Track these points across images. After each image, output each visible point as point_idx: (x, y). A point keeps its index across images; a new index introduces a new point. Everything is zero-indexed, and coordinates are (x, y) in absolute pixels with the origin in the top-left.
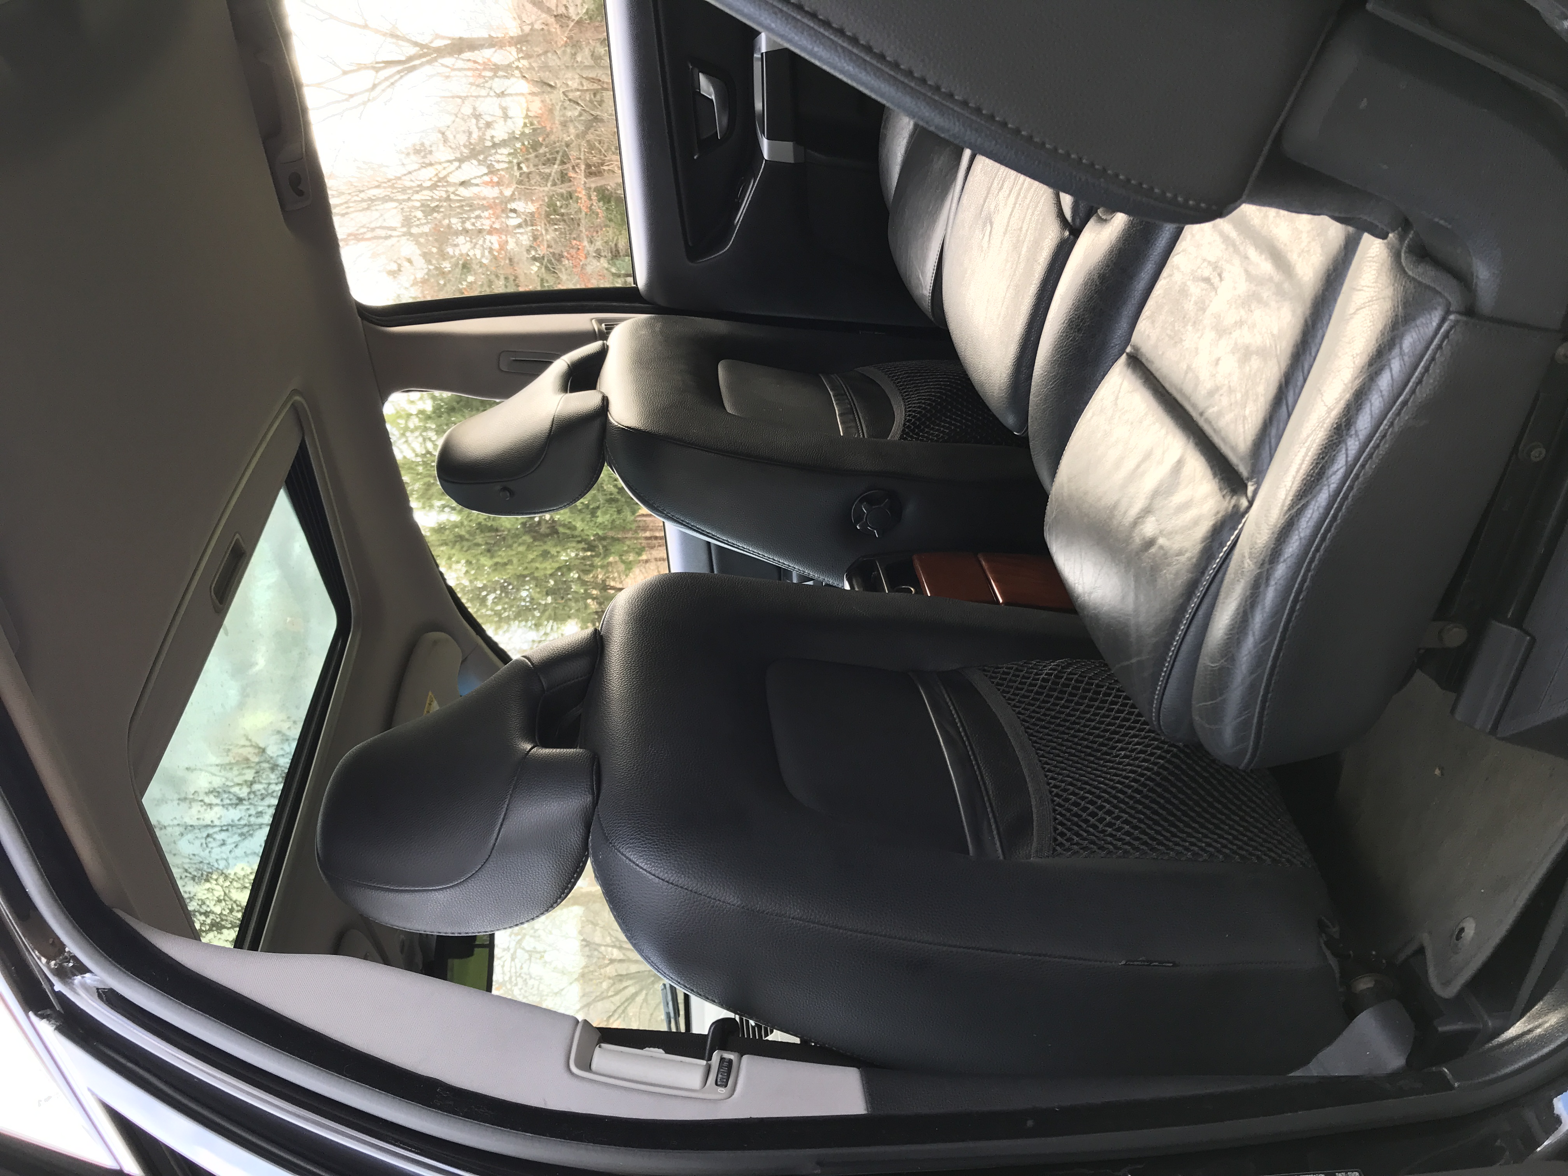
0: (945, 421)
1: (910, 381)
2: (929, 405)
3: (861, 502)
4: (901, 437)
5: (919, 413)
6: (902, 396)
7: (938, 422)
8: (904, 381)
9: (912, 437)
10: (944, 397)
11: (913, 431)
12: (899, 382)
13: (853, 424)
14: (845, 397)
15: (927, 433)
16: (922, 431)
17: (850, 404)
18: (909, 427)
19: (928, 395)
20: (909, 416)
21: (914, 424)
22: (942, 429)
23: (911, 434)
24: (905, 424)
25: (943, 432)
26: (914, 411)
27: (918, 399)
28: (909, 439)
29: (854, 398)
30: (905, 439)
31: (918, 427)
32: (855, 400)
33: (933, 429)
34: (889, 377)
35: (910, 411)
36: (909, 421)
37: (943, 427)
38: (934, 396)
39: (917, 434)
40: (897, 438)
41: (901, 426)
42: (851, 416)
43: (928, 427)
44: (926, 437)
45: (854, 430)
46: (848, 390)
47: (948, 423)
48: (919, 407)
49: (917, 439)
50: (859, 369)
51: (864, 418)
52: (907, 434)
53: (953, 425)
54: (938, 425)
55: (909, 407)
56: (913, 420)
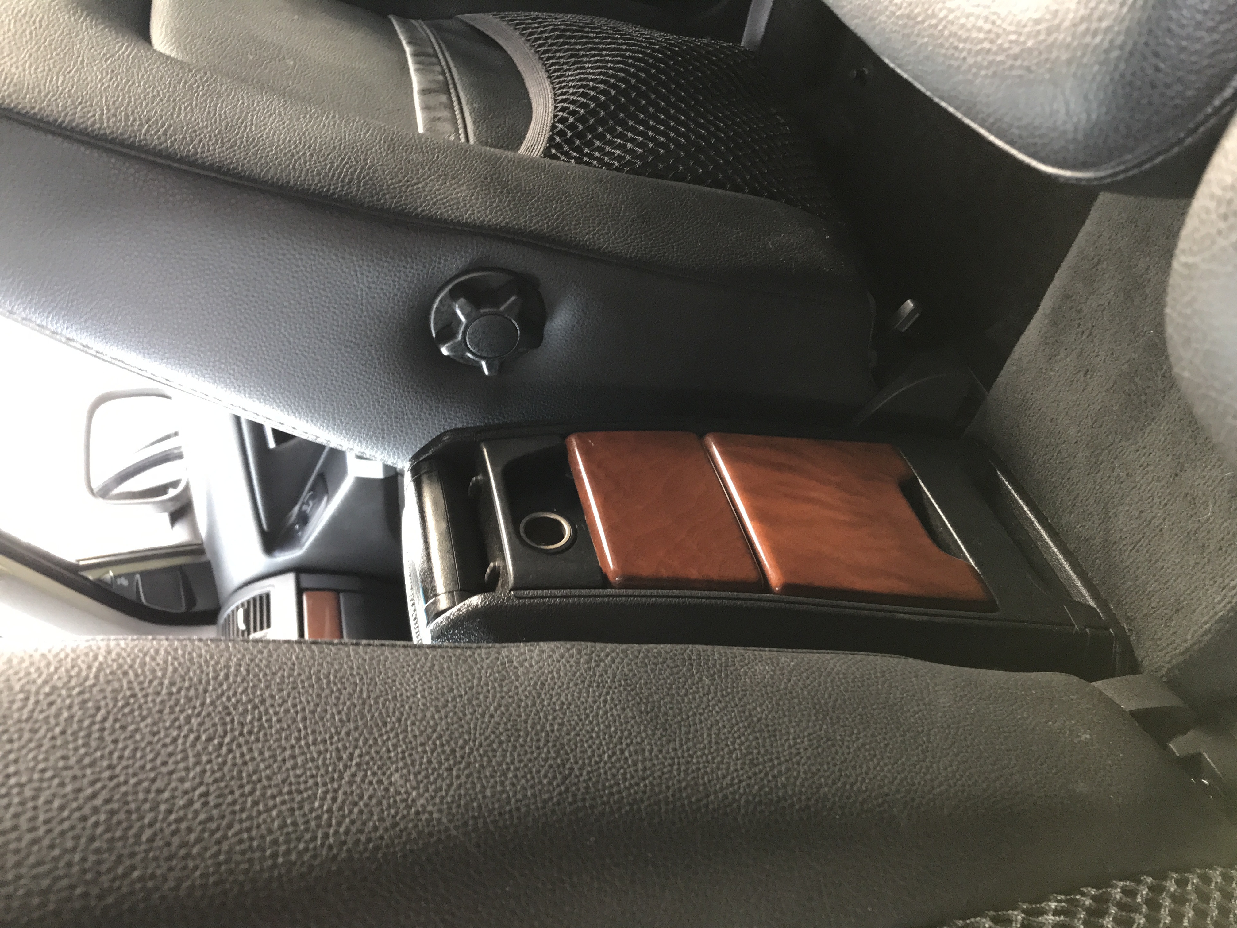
0: (634, 130)
1: (564, 44)
2: (603, 92)
3: (454, 295)
4: (547, 153)
5: (584, 106)
6: (547, 71)
7: (620, 129)
8: (552, 45)
9: (567, 154)
10: (633, 81)
11: (570, 142)
12: (540, 46)
13: (446, 114)
14: (434, 60)
15: (599, 149)
16: (590, 144)
17: (443, 73)
18: (561, 134)
19: (600, 74)
20: (563, 110)
21: (572, 127)
22: (629, 145)
23: (566, 148)
24: (553, 127)
25: (631, 152)
26: (573, 102)
27: (580, 80)
28: (563, 157)
29: (452, 65)
30: (554, 157)
31: (580, 136)
32: (454, 70)
33: (610, 143)
34: (523, 35)
35: (563, 101)
36: (563, 120)
37: (632, 140)
38: (612, 76)
39: (579, 150)
40: (537, 152)
41: (547, 128)
42: (443, 98)
43: (601, 137)
44: (597, 158)
45: (447, 127)
46: (440, 48)
47: (641, 134)
48: (583, 95)
49: (579, 161)
50: (467, 17)
51: (470, 103)
52: (558, 147)
53: (652, 139)
54: (622, 136)
55: (562, 94)
56: (571, 120)
